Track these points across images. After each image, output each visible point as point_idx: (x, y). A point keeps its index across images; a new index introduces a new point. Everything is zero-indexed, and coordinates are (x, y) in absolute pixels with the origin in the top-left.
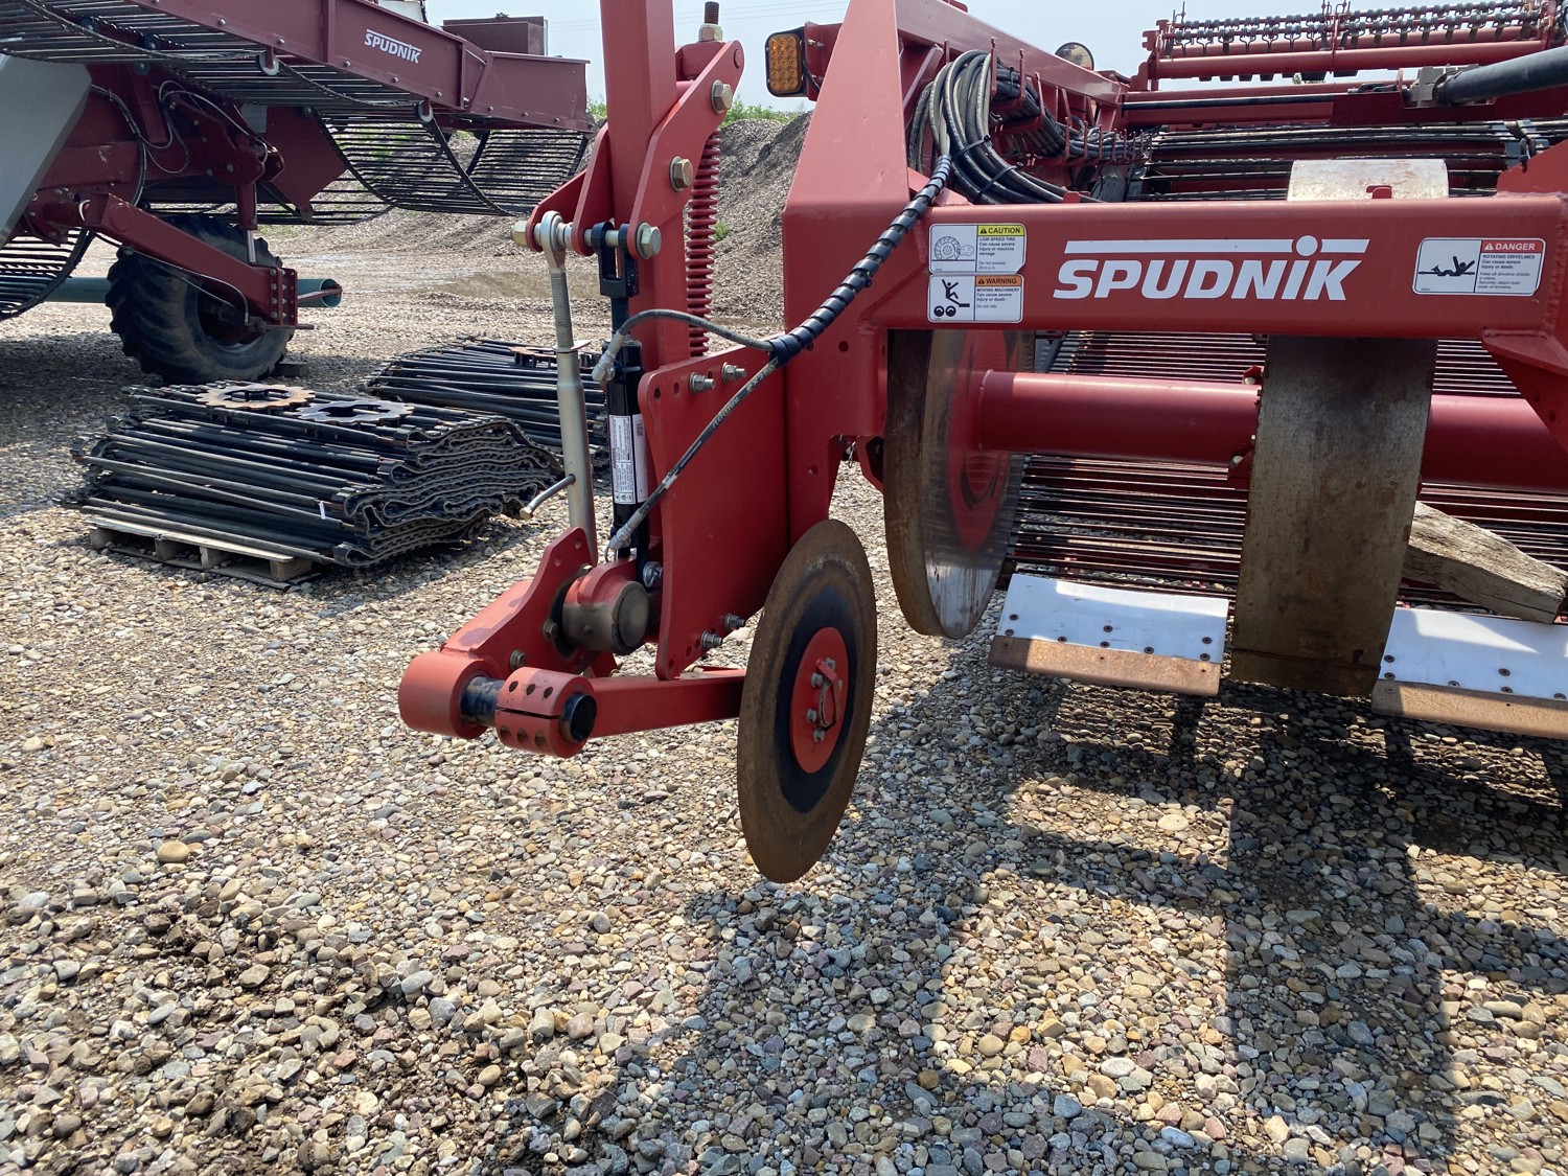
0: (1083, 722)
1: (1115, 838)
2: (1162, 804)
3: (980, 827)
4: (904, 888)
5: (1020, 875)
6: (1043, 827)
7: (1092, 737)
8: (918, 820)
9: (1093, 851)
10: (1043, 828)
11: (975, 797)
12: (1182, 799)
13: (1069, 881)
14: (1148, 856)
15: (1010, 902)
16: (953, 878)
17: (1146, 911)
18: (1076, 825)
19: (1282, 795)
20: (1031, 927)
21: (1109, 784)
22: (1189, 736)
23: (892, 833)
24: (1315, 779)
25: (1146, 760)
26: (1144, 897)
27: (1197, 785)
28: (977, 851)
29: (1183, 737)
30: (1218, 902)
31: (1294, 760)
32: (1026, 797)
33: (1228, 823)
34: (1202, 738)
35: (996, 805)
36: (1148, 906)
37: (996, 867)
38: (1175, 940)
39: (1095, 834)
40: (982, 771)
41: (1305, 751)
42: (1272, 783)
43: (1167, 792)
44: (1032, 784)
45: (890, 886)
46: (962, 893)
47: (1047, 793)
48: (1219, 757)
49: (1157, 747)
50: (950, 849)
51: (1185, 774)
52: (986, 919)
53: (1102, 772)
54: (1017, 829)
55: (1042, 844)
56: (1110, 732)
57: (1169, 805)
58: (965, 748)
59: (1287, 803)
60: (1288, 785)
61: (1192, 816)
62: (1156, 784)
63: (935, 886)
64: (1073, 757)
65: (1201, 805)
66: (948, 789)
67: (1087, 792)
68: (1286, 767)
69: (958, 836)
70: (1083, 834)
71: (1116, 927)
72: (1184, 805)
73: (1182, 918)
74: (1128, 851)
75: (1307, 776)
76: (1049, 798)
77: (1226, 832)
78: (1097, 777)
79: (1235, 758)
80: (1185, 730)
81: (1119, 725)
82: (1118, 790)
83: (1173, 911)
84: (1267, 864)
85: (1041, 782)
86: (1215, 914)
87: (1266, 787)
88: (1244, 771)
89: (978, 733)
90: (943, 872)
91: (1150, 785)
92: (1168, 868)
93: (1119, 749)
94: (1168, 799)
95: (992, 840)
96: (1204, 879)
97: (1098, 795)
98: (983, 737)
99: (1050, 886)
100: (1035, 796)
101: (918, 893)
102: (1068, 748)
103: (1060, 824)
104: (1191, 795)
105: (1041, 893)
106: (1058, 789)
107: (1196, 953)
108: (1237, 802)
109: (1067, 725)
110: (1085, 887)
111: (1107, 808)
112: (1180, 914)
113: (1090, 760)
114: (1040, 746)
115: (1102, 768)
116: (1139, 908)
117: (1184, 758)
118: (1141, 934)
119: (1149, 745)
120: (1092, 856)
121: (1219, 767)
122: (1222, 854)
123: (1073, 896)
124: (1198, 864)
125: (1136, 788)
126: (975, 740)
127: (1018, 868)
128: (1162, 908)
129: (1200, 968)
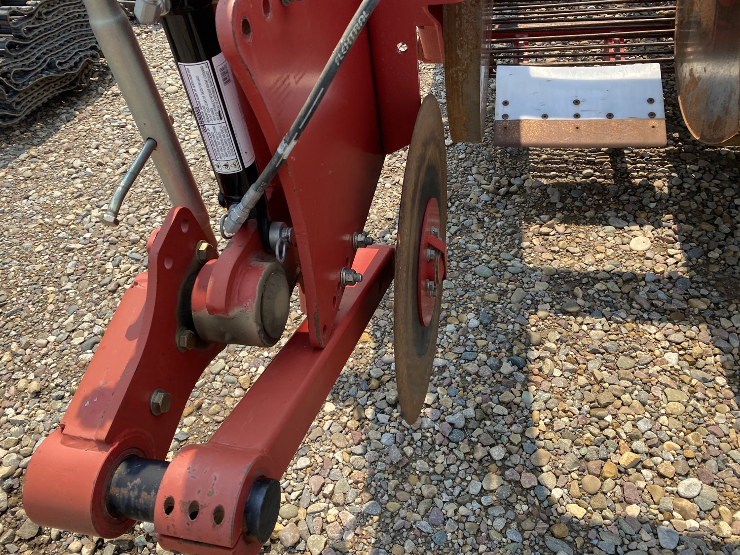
0: (549, 165)
1: (608, 266)
2: (626, 228)
3: (513, 274)
4: (481, 343)
5: (555, 313)
6: (555, 265)
7: (560, 177)
8: (469, 277)
9: (597, 280)
10: (556, 267)
11: (500, 247)
12: (638, 220)
13: (591, 312)
14: (633, 278)
15: (557, 340)
16: (511, 327)
17: (653, 329)
18: (576, 258)
19: (701, 203)
20: (581, 362)
21: (585, 217)
22: (623, 165)
23: (455, 293)
24: (717, 186)
25: (602, 190)
26: (646, 316)
27: (644, 206)
28: (519, 299)
29: (619, 166)
30: (696, 311)
31: (698, 171)
32: (535, 241)
33: (676, 236)
34: (632, 164)
35: (517, 253)
36: (652, 324)
37: (536, 309)
38: (682, 352)
39: (592, 265)
40: (499, 224)
41: (702, 163)
42: (691, 195)
43: (625, 216)
44: (534, 227)
45: (469, 343)
46: (523, 340)
47: (548, 234)
48: (649, 179)
49: (605, 177)
50: (500, 299)
51: (633, 198)
52: (547, 360)
53: (577, 207)
54: (539, 272)
55: (559, 281)
56: (570, 171)
57: (632, 228)
58: (479, 205)
59: (708, 211)
60: (704, 195)
61: (650, 234)
62: (617, 211)
63: (501, 337)
64: (555, 198)
65: (653, 224)
66: (480, 245)
67: (573, 227)
68: (694, 178)
69: (501, 287)
70: (584, 266)
71: (638, 348)
72: (641, 225)
73: (679, 331)
74: (620, 275)
75: (712, 184)
76: (550, 238)
77: (678, 245)
78: (575, 212)
79: (660, 178)
80: (618, 159)
81: (574, 164)
82: (593, 221)
83: (669, 325)
84: (716, 269)
85: (541, 226)
86: (700, 322)
87: (689, 200)
88: (670, 188)
89: (484, 190)
90: (502, 322)
91: (614, 213)
92: (653, 287)
93: (580, 184)
94: (628, 222)
95: (525, 285)
96: (680, 292)
97: (582, 228)
98: (488, 192)
99: (580, 319)
100: (540, 238)
101: (492, 346)
102: (549, 190)
103: (566, 260)
104: (643, 216)
105: (576, 327)
106: (553, 228)
107: (701, 363)
108: (676, 217)
109: (540, 170)
110: (603, 316)
111: (591, 238)
112: (677, 328)
113: (565, 198)
114: (529, 192)
115: (577, 204)
116: (646, 327)
117: (627, 184)
118: (657, 352)
119: (600, 177)
120: (598, 286)
121: (652, 188)
122: (683, 265)
123: (598, 326)
124: (670, 278)
125: (605, 216)
126: (485, 197)
127: (552, 307)
128: (662, 325)
129: (709, 376)
